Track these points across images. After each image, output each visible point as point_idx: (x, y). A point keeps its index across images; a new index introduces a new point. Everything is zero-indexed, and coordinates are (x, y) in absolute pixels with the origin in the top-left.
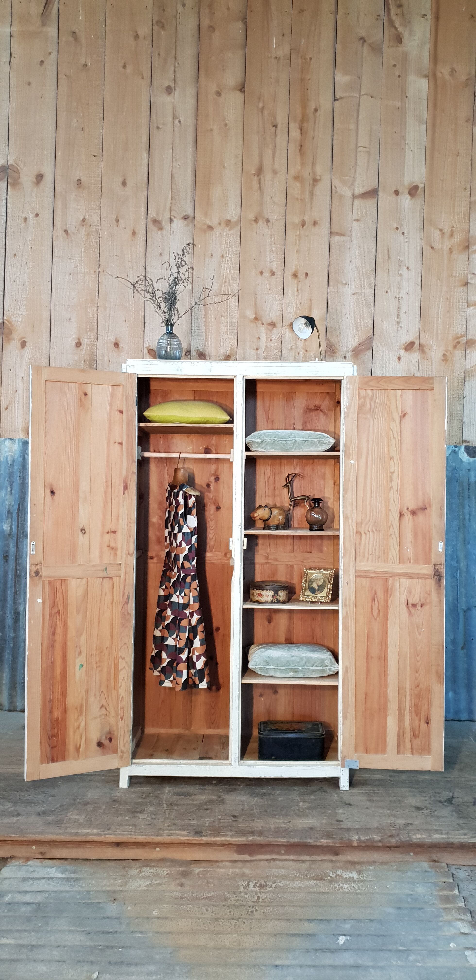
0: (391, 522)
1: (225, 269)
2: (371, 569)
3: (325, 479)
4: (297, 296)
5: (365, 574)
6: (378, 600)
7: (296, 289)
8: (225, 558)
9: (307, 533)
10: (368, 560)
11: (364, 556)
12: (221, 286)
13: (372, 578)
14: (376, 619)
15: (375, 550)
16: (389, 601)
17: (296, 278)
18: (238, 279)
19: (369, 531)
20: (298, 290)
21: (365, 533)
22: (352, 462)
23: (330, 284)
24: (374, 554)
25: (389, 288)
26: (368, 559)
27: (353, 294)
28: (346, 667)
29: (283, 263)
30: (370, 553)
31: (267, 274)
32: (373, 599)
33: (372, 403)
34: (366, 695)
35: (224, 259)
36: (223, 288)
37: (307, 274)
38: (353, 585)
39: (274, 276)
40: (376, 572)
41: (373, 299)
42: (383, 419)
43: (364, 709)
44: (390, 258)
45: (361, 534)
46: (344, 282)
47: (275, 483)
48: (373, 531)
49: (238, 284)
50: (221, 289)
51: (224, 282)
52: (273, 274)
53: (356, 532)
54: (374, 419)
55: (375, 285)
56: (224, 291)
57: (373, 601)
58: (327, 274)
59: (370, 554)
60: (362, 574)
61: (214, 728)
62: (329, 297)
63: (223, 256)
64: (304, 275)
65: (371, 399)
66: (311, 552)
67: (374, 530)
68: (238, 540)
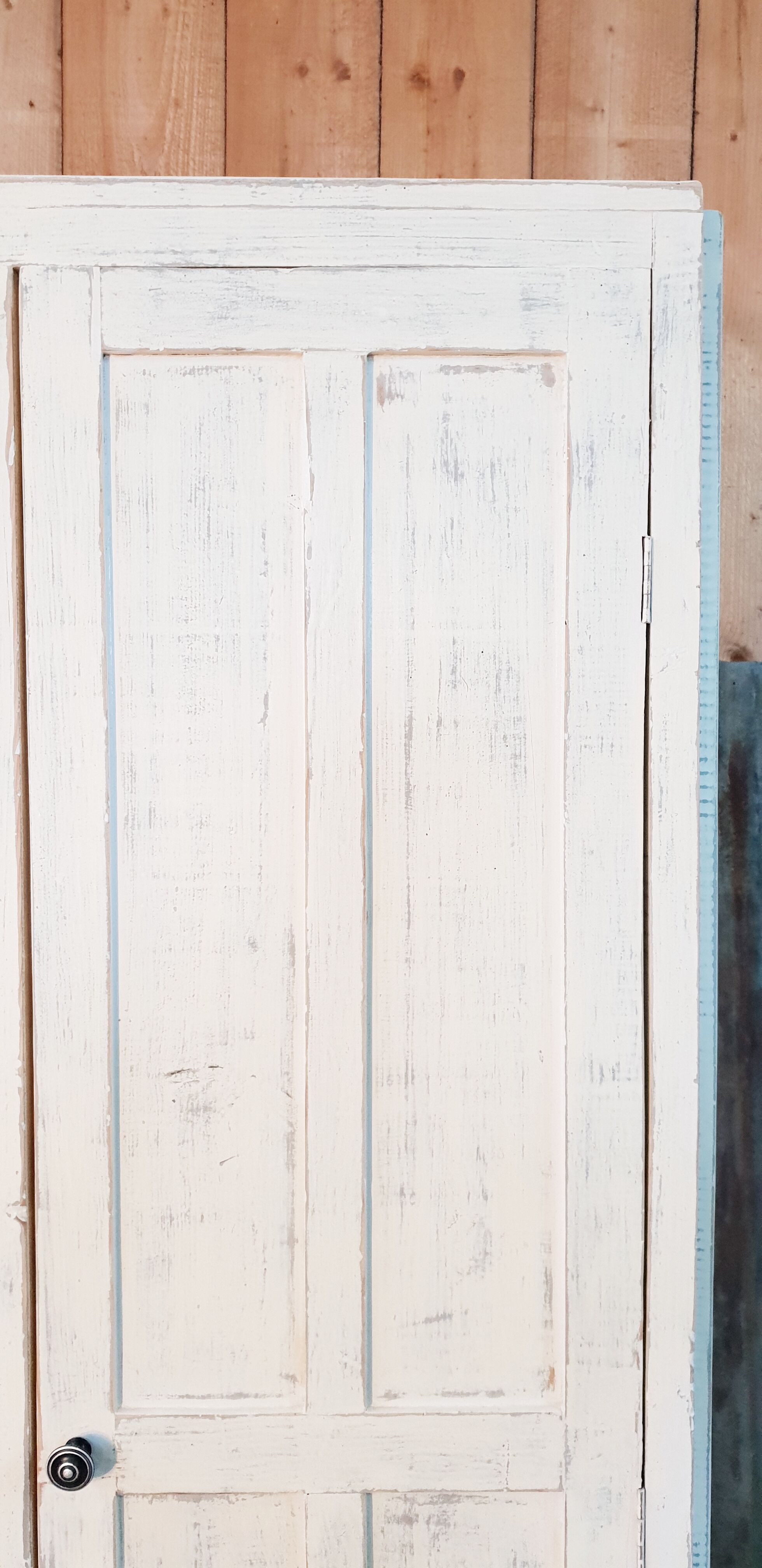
1: (176, 57)
4: (426, 151)
7: (421, 127)
12: (162, 116)
17: (421, 89)
18: (222, 93)
20: (428, 132)
23: (542, 110)
25: (742, 121)
27: (622, 145)
29: (378, 37)
31: (322, 75)
35: (171, 20)
36: (169, 125)
37: (459, 75)
39: (346, 83)
41: (688, 161)
44: (745, 15)
46: (589, 104)
49: (221, 113)
50: (162, 128)
51: (172, 102)
52: (344, 74)
55: (695, 114)
56: (172, 134)
58: (527, 74)
62: (538, 157)
63: (166, 11)
64: (451, 76)
68: (11, 1291)
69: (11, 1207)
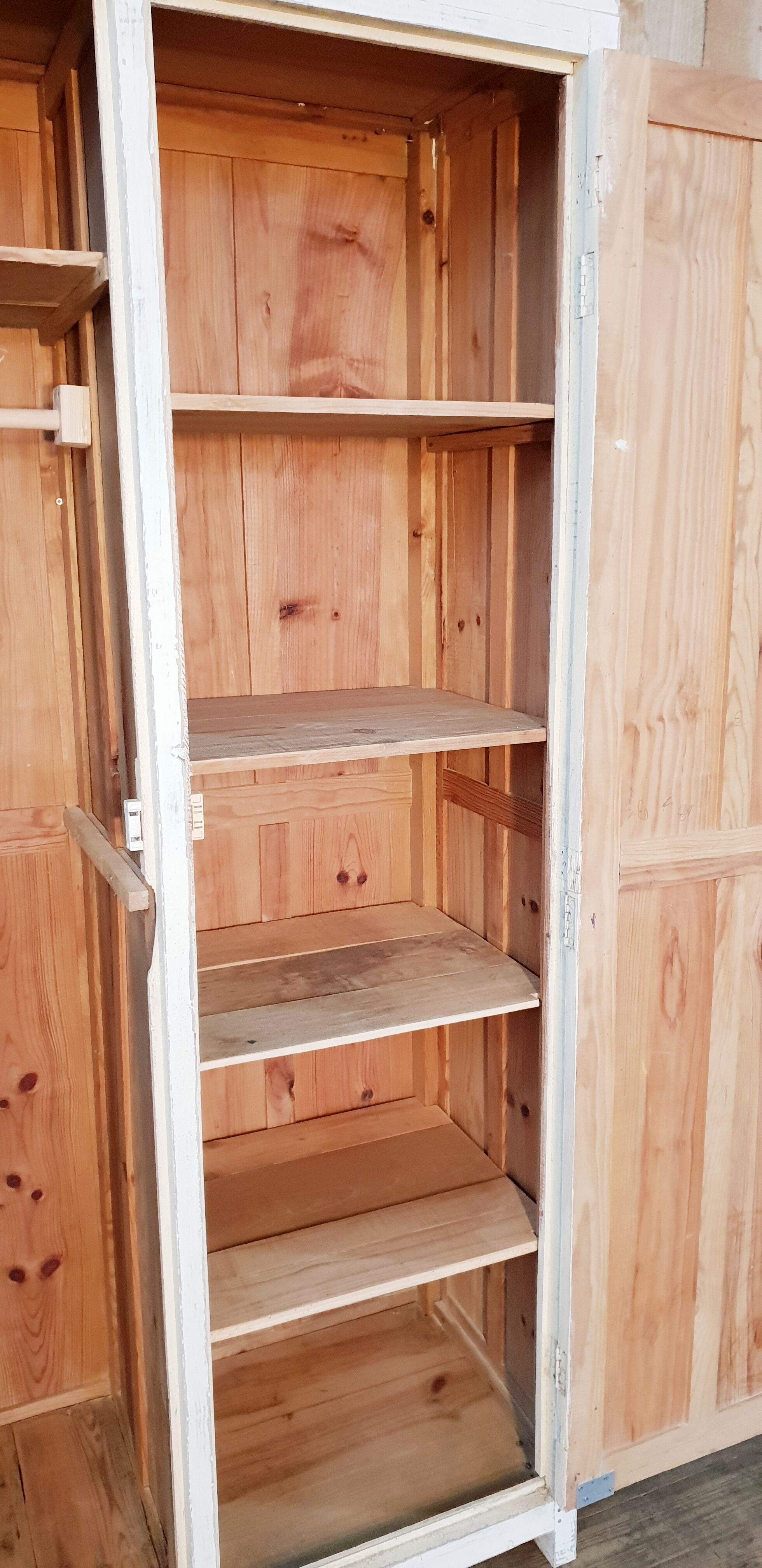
0: (734, 678)
2: (666, 857)
3: (378, 515)
5: (648, 878)
6: (680, 961)
8: (38, 831)
9: (436, 745)
10: (654, 828)
11: (643, 812)
13: (667, 889)
14: (672, 1026)
15: (679, 786)
16: (717, 957)
19: (661, 719)
21: (649, 728)
22: (621, 444)
24: (674, 799)
26: (656, 820)
28: (586, 1207)
30: (663, 800)
32: (668, 960)
33: (689, 194)
34: (637, 1271)
38: (609, 925)
40: (680, 867)
42: (720, 265)
43: (628, 1316)
45: (636, 732)
47: (207, 531)
48: (674, 719)
53: (626, 729)
54: (694, 266)
57: (668, 967)
59: (661, 804)
60: (639, 879)
61: (46, 1395)
65: (686, 174)
66: (340, 774)
67: (678, 714)
68: (176, 811)
69: (174, 748)
